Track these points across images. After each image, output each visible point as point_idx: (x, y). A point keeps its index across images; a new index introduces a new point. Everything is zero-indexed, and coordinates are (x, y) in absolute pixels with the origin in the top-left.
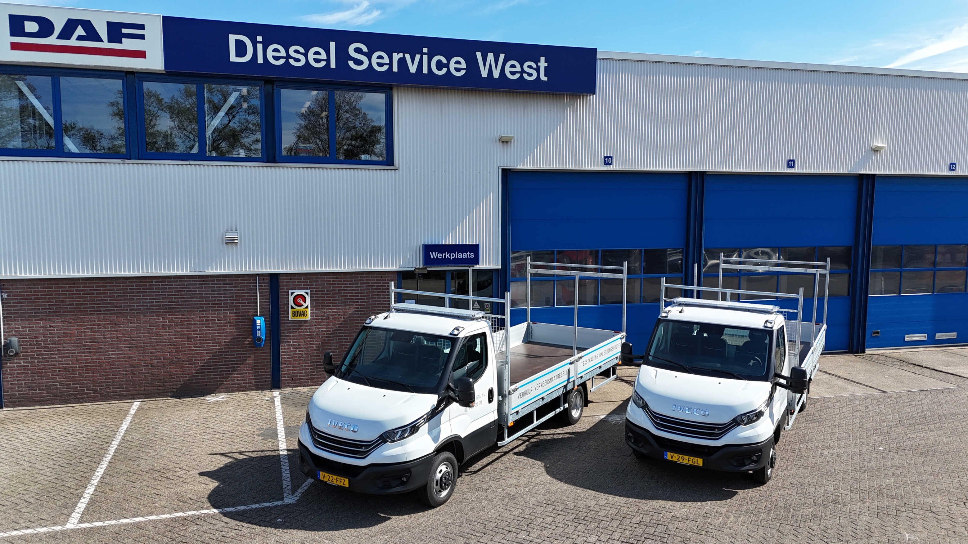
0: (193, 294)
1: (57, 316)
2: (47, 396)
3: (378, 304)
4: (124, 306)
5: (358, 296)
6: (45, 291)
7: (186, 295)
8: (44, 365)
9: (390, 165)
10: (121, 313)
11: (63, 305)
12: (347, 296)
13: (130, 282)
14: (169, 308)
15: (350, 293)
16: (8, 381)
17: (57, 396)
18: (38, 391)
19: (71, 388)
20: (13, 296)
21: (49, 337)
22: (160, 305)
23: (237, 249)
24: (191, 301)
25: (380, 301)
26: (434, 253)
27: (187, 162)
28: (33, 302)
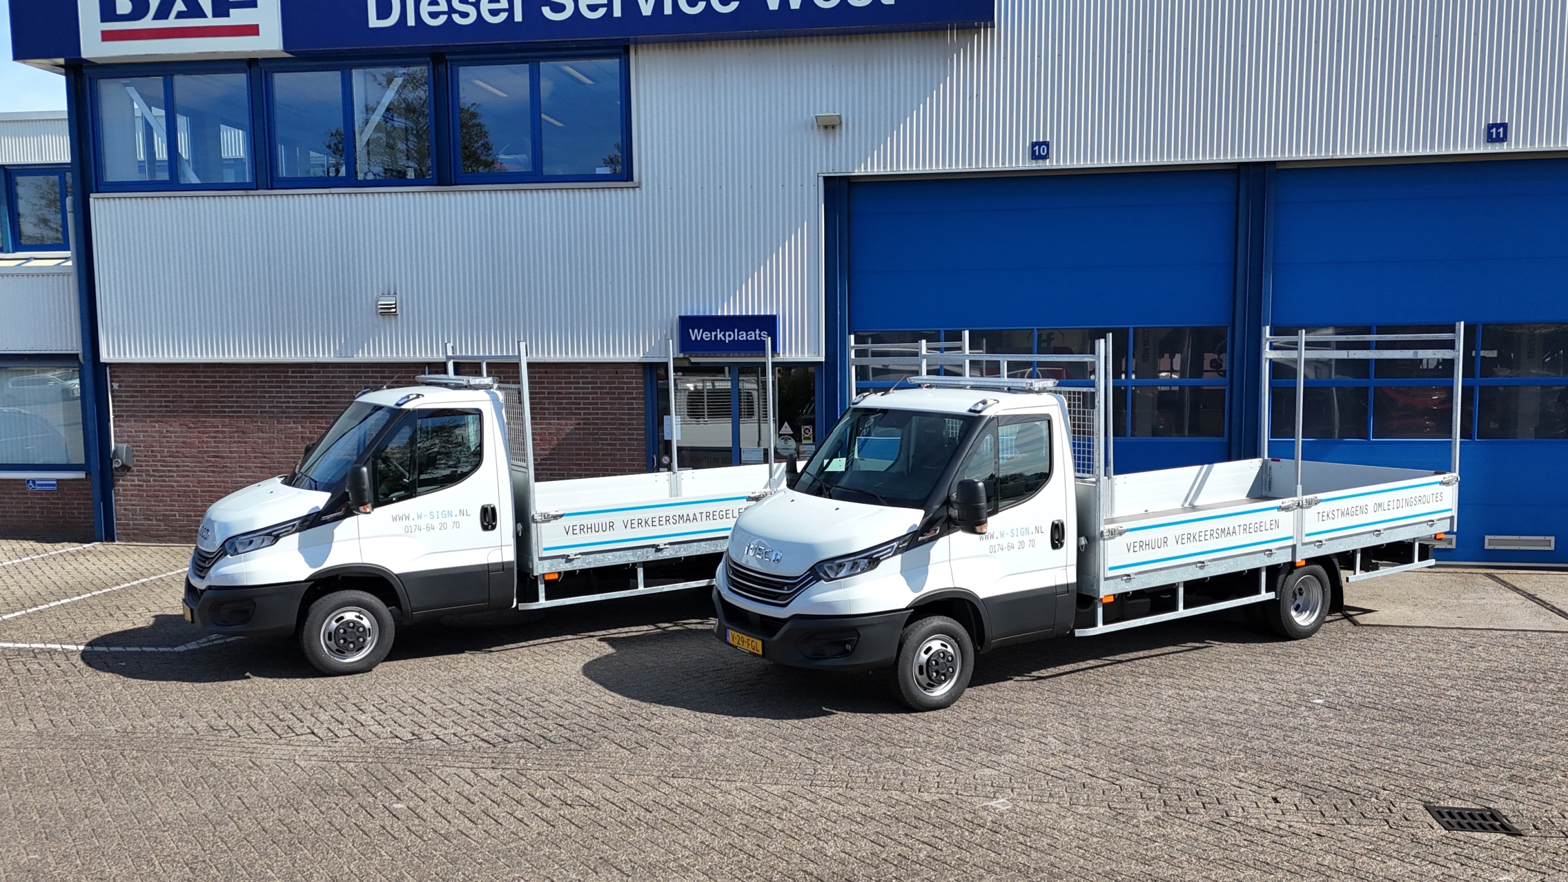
0: (341, 392)
1: (174, 417)
2: (166, 530)
3: (611, 419)
4: (254, 407)
5: (579, 404)
6: (160, 382)
7: (332, 392)
8: (161, 486)
9: (627, 181)
10: (249, 417)
11: (181, 402)
12: (562, 404)
13: (260, 372)
14: (310, 412)
15: (566, 398)
16: (120, 505)
17: (176, 530)
18: (154, 522)
19: (192, 521)
20: (126, 386)
21: (166, 447)
22: (297, 407)
23: (396, 323)
24: (338, 403)
25: (615, 414)
26: (696, 331)
27: (333, 190)
28: (148, 397)
